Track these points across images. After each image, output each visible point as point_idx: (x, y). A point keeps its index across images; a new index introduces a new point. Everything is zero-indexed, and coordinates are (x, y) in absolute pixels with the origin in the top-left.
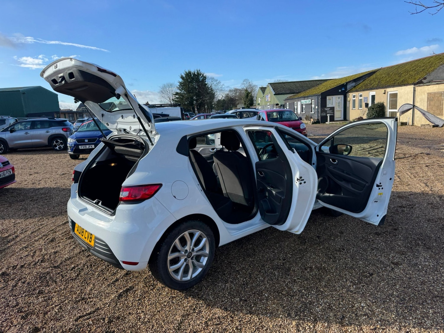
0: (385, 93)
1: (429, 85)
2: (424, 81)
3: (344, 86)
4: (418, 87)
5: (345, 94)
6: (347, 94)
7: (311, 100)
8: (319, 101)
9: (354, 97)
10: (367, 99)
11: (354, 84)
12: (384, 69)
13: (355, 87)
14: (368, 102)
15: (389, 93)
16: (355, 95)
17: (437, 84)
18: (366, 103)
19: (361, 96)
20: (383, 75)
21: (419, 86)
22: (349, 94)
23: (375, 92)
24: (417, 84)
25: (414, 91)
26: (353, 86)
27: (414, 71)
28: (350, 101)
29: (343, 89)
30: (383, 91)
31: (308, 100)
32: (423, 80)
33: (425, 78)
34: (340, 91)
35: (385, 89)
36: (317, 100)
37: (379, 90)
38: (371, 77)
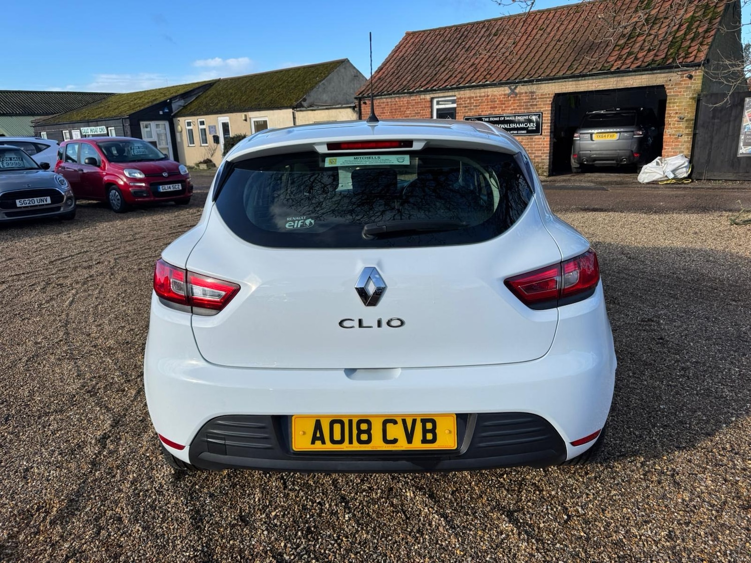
0: (246, 120)
1: (315, 110)
2: (305, 104)
3: (166, 104)
4: (299, 113)
5: (171, 119)
6: (175, 120)
7: (107, 128)
8: (126, 129)
9: (189, 124)
10: (215, 128)
11: (182, 103)
12: (225, 80)
13: (185, 107)
14: (218, 134)
15: (253, 120)
16: (190, 122)
17: (327, 109)
18: (214, 136)
19: (202, 123)
20: (231, 91)
21: (301, 111)
22: (179, 119)
23: (228, 118)
24: (296, 108)
25: (294, 118)
26: (181, 106)
27: (281, 86)
28: (181, 132)
29: (167, 111)
30: (242, 115)
31: (98, 127)
32: (302, 102)
33: (305, 100)
34: (161, 113)
35: (245, 113)
36: (122, 127)
37: (235, 114)
38: (209, 92)
